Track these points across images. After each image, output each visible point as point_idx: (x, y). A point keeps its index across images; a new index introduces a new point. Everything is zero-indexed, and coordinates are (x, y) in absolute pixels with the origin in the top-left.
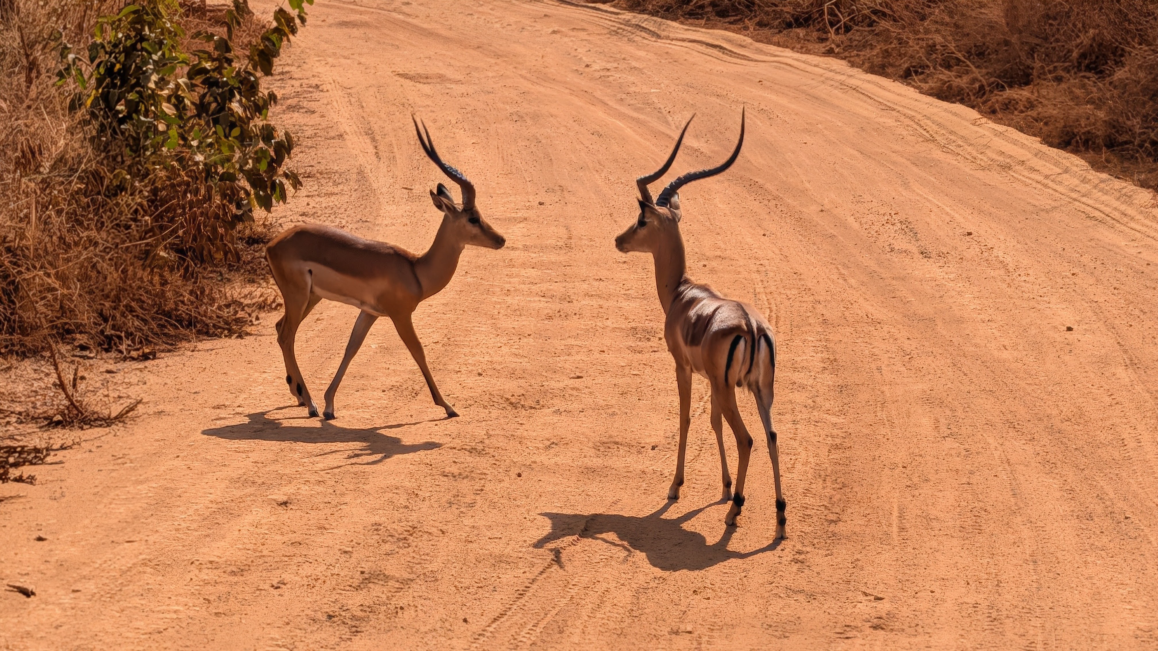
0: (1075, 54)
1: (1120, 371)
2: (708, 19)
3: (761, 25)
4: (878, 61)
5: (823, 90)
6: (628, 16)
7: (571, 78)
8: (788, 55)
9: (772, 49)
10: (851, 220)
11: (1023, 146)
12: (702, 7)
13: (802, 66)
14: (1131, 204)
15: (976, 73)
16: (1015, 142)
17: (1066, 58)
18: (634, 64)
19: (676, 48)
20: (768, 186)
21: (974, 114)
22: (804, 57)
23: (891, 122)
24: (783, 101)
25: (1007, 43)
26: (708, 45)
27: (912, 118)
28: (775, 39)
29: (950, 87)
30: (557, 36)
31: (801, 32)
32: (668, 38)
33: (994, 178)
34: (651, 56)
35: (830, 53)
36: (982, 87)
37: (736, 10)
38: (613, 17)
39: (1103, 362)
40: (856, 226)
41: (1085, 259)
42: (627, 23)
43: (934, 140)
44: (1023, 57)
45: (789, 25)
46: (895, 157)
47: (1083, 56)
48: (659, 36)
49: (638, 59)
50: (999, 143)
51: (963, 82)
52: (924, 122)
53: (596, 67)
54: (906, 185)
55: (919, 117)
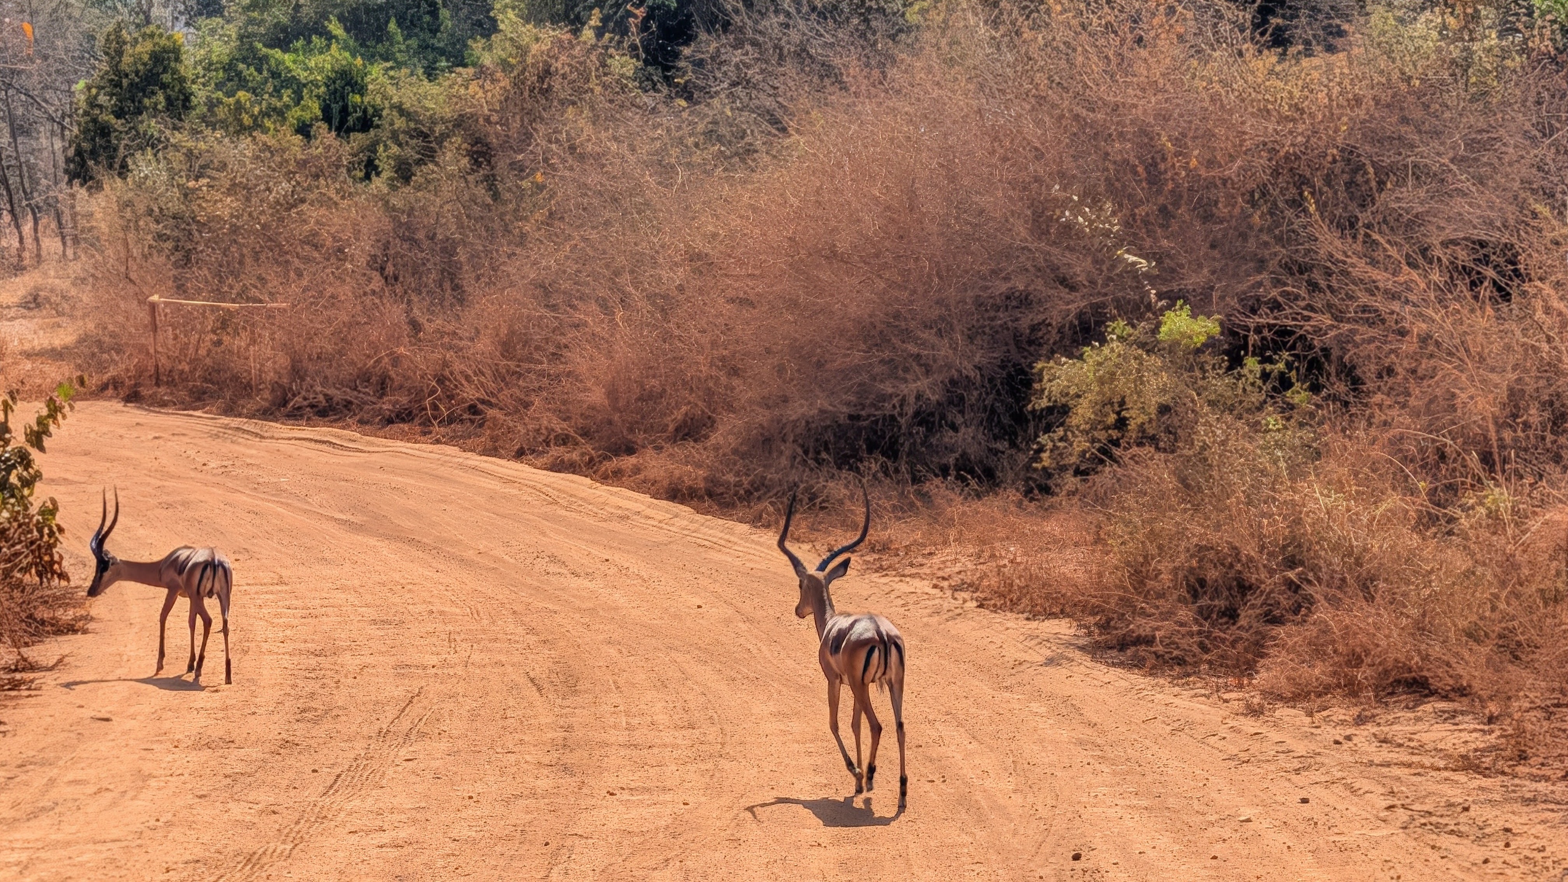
2: (309, 419)
6: (225, 420)
8: (400, 445)
9: (382, 442)
10: (507, 557)
12: (299, 409)
15: (584, 448)
18: (249, 461)
19: (284, 446)
20: (426, 540)
21: (588, 481)
23: (515, 492)
24: (410, 480)
25: (607, 422)
26: (316, 441)
27: (534, 488)
30: (158, 441)
32: (272, 438)
33: (616, 526)
35: (438, 442)
37: (332, 410)
38: (209, 422)
42: (226, 427)
43: (557, 503)
46: (526, 516)
48: (262, 437)
49: (251, 456)
50: (614, 500)
51: (575, 456)
52: (544, 489)
53: (212, 465)
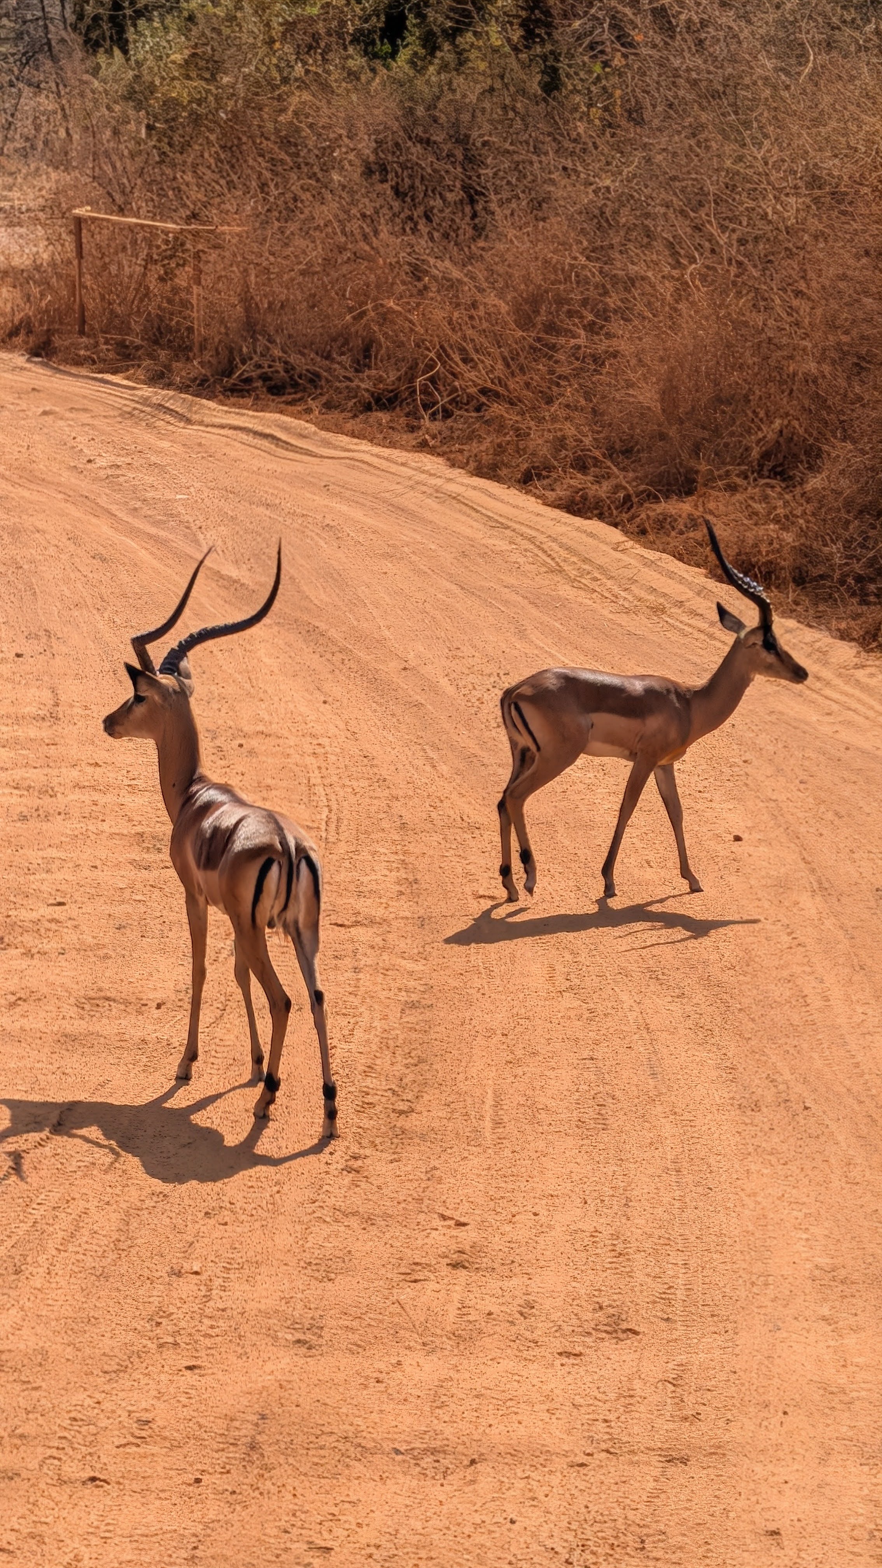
0: (755, 453)
1: (805, 900)
2: (257, 398)
3: (329, 406)
4: (486, 459)
5: (411, 500)
6: (146, 391)
7: (67, 477)
8: (364, 449)
9: (344, 440)
10: (444, 682)
11: (682, 580)
12: (248, 381)
13: (384, 464)
14: (826, 664)
15: (621, 477)
16: (671, 575)
17: (743, 459)
18: (153, 459)
19: (213, 438)
20: (332, 633)
21: (615, 535)
22: (386, 452)
23: (503, 545)
24: (358, 514)
25: (663, 437)
26: (256, 434)
27: (531, 540)
28: (349, 426)
29: (585, 498)
30: (49, 419)
31: (384, 417)
32: (201, 423)
33: (640, 624)
34: (178, 449)
35: (423, 446)
36: (628, 498)
37: (295, 385)
38: (127, 394)
39: (782, 886)
40: (450, 690)
41: (762, 740)
42: (145, 401)
43: (561, 571)
44: (684, 456)
45: (368, 408)
46: (507, 594)
47: (765, 456)
48: (189, 421)
49: (159, 452)
50: (650, 576)
51: (603, 490)
52: (548, 544)
53: (101, 462)
54: (521, 633)
55: (541, 538)
